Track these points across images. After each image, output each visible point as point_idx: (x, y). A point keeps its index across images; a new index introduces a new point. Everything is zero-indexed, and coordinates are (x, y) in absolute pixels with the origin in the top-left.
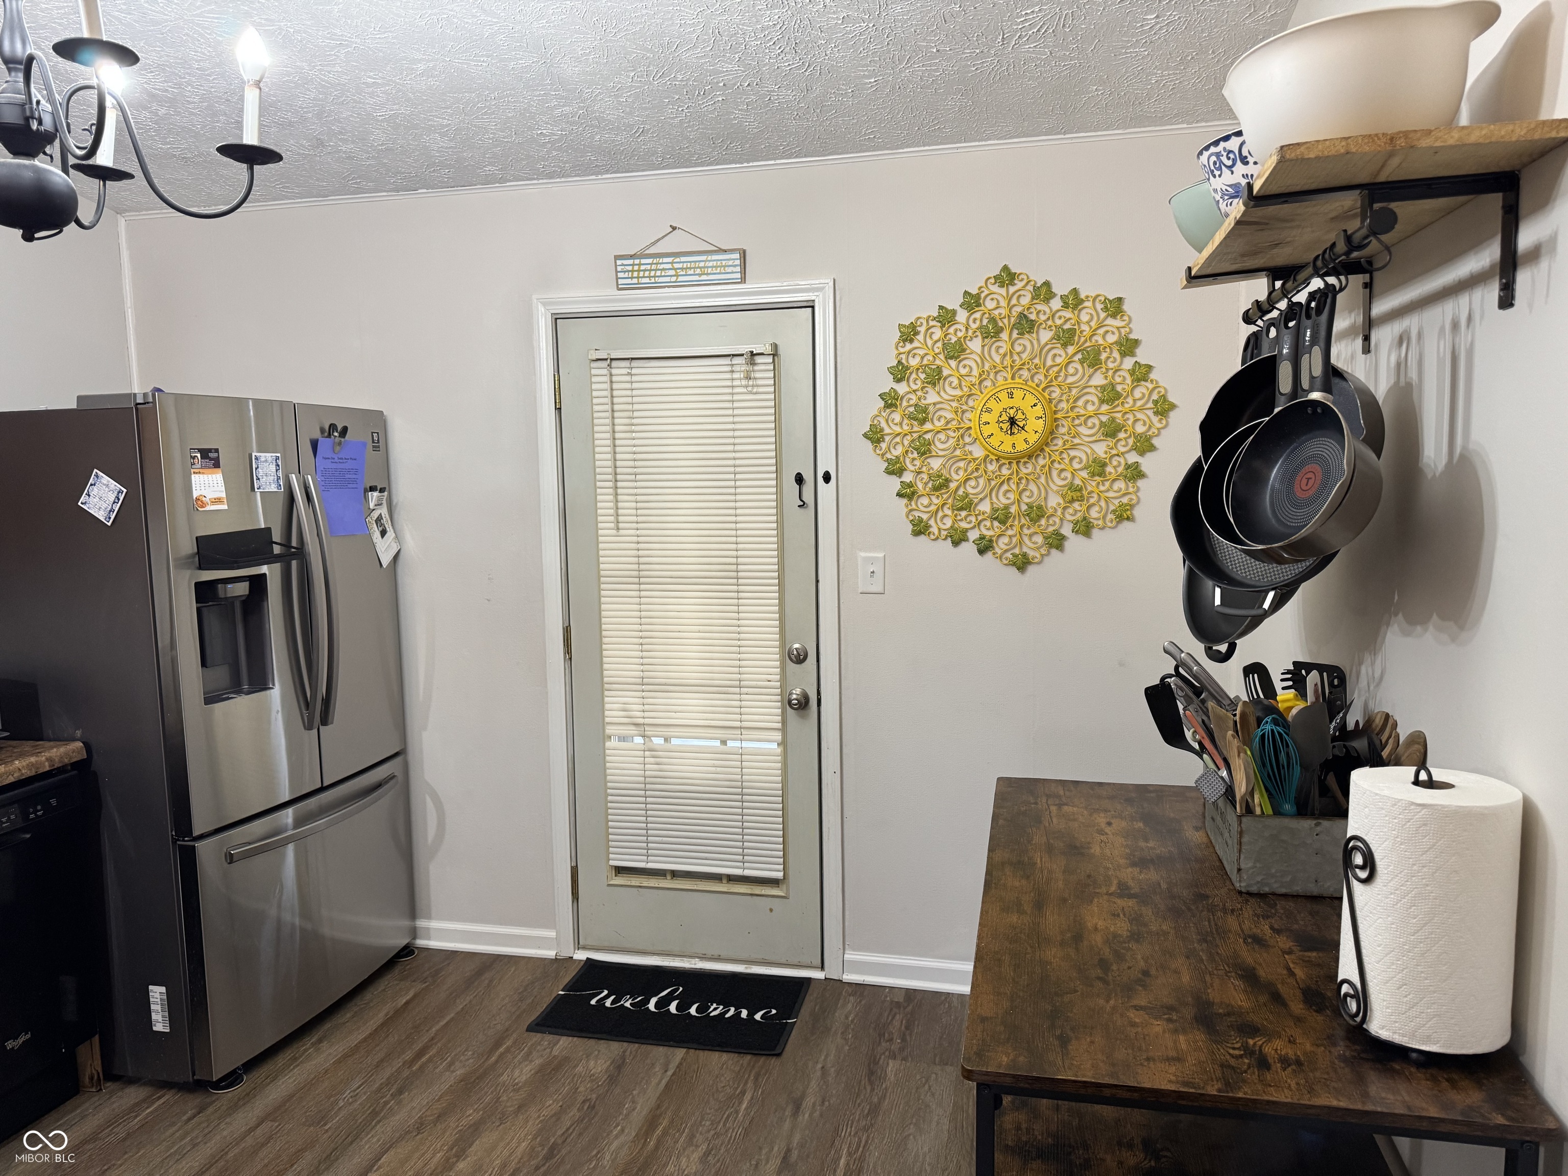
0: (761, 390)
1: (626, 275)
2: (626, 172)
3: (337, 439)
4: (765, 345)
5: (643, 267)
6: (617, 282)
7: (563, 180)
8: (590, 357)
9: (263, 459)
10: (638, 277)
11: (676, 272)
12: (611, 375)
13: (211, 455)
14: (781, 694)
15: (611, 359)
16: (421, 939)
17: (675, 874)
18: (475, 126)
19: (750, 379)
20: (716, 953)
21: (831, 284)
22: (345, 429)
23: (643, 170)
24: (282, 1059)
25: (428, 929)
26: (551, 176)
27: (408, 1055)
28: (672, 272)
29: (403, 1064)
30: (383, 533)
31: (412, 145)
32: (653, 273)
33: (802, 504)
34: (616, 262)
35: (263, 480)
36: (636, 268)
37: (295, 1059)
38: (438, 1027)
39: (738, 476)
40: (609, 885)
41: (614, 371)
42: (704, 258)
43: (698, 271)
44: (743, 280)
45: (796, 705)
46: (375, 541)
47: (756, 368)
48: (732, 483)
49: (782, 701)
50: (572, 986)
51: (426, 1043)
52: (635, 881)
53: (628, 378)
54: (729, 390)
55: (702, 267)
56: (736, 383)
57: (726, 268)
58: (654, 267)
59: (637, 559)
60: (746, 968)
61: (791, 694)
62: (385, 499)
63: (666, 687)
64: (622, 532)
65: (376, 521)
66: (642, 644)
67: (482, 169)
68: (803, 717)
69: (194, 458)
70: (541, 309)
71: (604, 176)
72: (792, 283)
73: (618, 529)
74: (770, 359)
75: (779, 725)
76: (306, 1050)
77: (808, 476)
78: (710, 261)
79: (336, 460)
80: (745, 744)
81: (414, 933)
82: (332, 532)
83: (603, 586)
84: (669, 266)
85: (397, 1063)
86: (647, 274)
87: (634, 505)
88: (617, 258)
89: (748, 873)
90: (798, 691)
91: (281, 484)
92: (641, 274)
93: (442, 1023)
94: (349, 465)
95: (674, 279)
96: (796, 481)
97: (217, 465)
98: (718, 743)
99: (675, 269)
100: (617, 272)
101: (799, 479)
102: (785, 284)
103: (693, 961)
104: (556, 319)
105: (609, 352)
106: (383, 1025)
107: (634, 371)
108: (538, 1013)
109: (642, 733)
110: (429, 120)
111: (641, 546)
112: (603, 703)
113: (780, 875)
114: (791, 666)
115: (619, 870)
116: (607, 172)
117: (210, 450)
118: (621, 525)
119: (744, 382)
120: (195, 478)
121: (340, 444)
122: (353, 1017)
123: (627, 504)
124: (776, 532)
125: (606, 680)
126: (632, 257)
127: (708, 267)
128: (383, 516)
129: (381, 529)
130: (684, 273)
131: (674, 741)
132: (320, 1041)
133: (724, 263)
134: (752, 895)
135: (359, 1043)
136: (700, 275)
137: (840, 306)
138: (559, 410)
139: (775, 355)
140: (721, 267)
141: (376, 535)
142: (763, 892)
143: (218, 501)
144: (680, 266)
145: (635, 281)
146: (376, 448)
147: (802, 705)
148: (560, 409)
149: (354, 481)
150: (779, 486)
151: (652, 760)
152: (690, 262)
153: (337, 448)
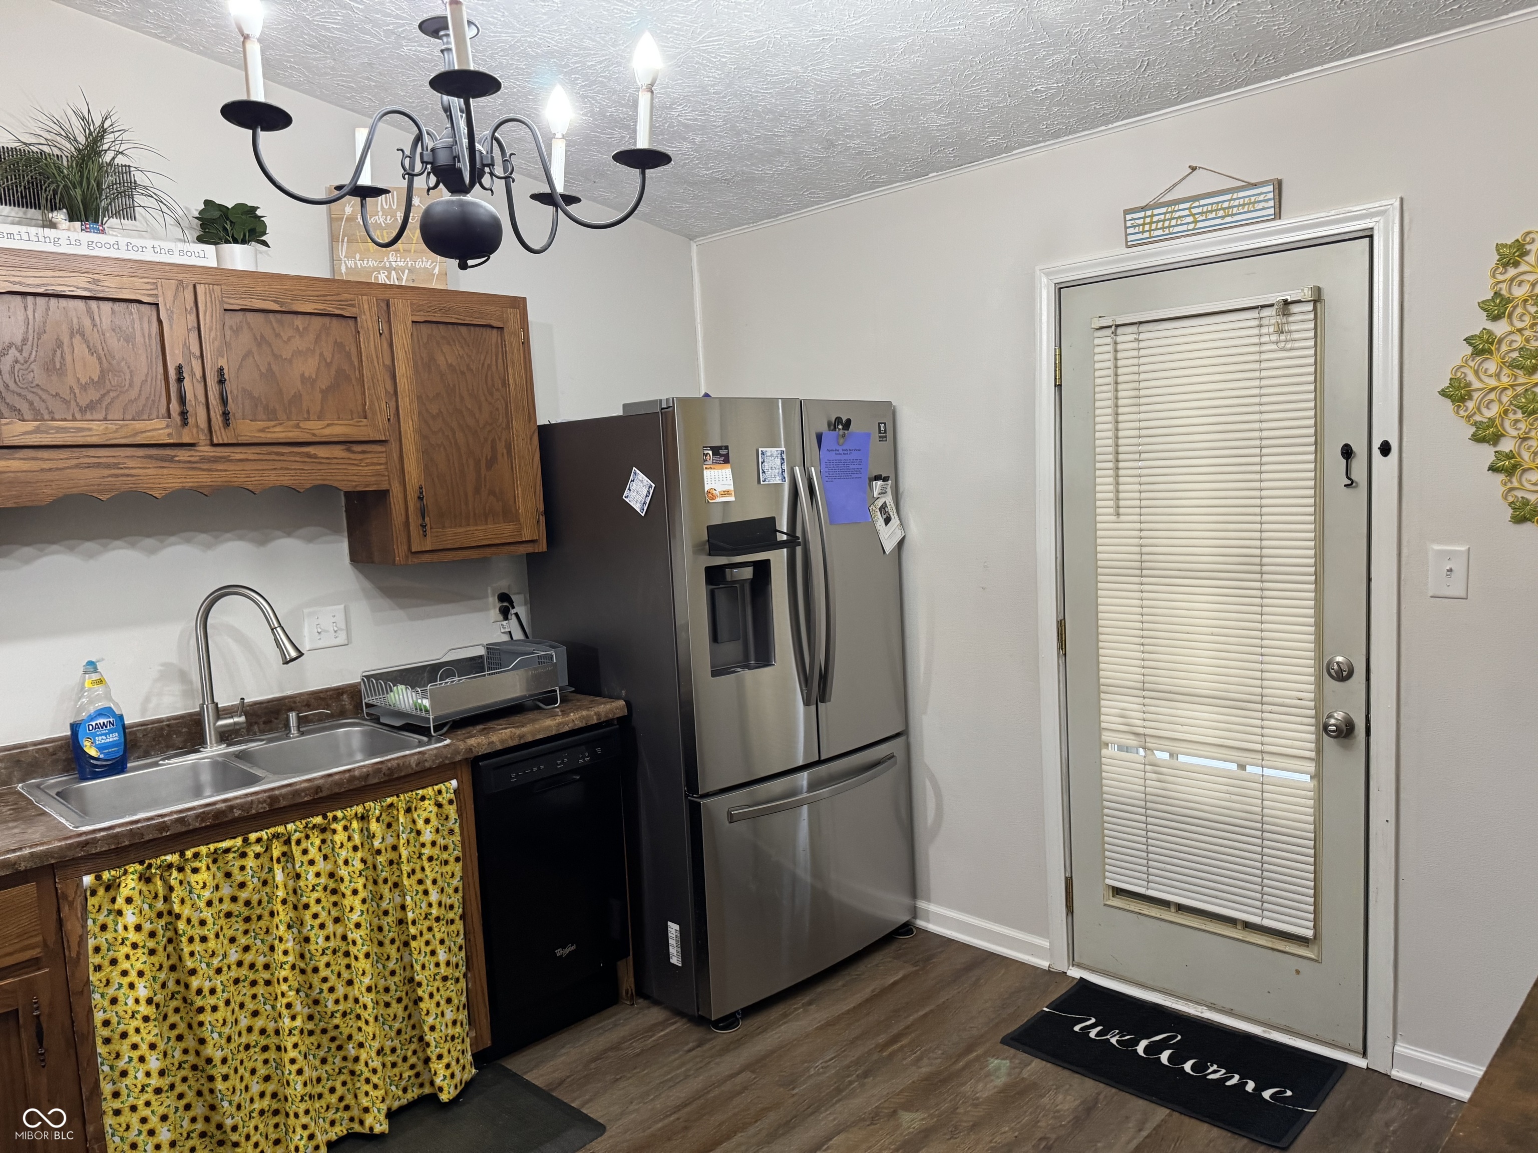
0: (1297, 344)
1: (1137, 230)
2: (1138, 115)
3: (841, 432)
4: (1303, 290)
5: (1155, 219)
6: (1126, 239)
7: (1070, 137)
8: (1093, 326)
9: (768, 454)
10: (1150, 231)
11: (1194, 218)
12: (1116, 343)
13: (722, 452)
14: (1316, 717)
15: (1117, 326)
16: (921, 919)
17: (1180, 908)
18: (968, 96)
19: (1282, 332)
20: (1228, 1006)
21: (1397, 204)
22: (849, 422)
23: (1158, 110)
24: (775, 1013)
25: (927, 911)
26: (1056, 135)
27: (882, 1039)
28: (1191, 219)
29: (875, 1047)
30: (887, 521)
31: (912, 128)
32: (1167, 224)
33: (1349, 482)
34: (1125, 218)
35: (768, 474)
36: (1148, 220)
37: (785, 1015)
38: (916, 1016)
39: (1264, 451)
40: (1105, 905)
41: (1119, 339)
42: (1228, 197)
43: (1221, 213)
44: (1278, 215)
45: (1333, 732)
46: (878, 528)
47: (1291, 319)
48: (1257, 459)
49: (1316, 725)
50: (1056, 1005)
51: (903, 1030)
52: (1135, 906)
53: (1135, 345)
54: (1256, 349)
55: (1226, 208)
56: (1265, 339)
57: (1256, 205)
58: (1168, 216)
59: (1139, 548)
60: (1264, 1031)
61: (1330, 716)
62: (889, 487)
63: (1172, 695)
64: (1122, 518)
65: (880, 509)
66: (1143, 645)
67: (984, 141)
68: (1346, 747)
69: (706, 455)
70: (1044, 280)
71: (1115, 125)
72: (1341, 211)
73: (1118, 514)
74: (1310, 307)
75: (1313, 754)
76: (796, 1009)
77: (1359, 448)
78: (1235, 199)
79: (841, 452)
80: (1267, 772)
81: (914, 912)
82: (832, 521)
83: (1100, 578)
84: (1187, 212)
85: (871, 1044)
86: (1160, 225)
87: (1137, 487)
88: (1126, 212)
89: (1267, 923)
90: (1339, 715)
91: (786, 476)
92: (1154, 226)
93: (921, 1013)
94: (854, 455)
95: (1191, 226)
96: (1343, 454)
97: (726, 460)
98: (1234, 766)
99: (1193, 215)
100: (1126, 228)
101: (1347, 452)
102: (1332, 213)
103: (1200, 1008)
104: (1060, 288)
105: (1114, 318)
106: (867, 1001)
107: (1142, 336)
108: (1018, 1026)
109: (1143, 744)
110: (922, 99)
111: (1144, 534)
112: (1099, 708)
113: (1309, 933)
114: (1331, 685)
115: (1118, 892)
116: (1117, 119)
117: (720, 448)
118: (1122, 510)
119: (1274, 338)
120: (707, 473)
121: (844, 436)
122: (844, 986)
123: (1129, 487)
124: (1313, 517)
125: (1102, 680)
126: (1143, 209)
127: (1233, 207)
128: (888, 504)
129: (885, 516)
130: (1204, 218)
131: (1181, 758)
132: (810, 1003)
133: (1253, 199)
134: (1273, 949)
135: (843, 1014)
136: (1223, 217)
137: (1410, 230)
138: (1059, 386)
139: (1317, 299)
140: (1248, 204)
141: (880, 522)
142: (1287, 949)
143: (726, 493)
144: (1200, 210)
145: (1146, 235)
146: (883, 438)
147: (1345, 731)
148: (1061, 385)
149: (858, 471)
150: (1319, 461)
151: (1154, 776)
152: (1212, 204)
153: (841, 441)
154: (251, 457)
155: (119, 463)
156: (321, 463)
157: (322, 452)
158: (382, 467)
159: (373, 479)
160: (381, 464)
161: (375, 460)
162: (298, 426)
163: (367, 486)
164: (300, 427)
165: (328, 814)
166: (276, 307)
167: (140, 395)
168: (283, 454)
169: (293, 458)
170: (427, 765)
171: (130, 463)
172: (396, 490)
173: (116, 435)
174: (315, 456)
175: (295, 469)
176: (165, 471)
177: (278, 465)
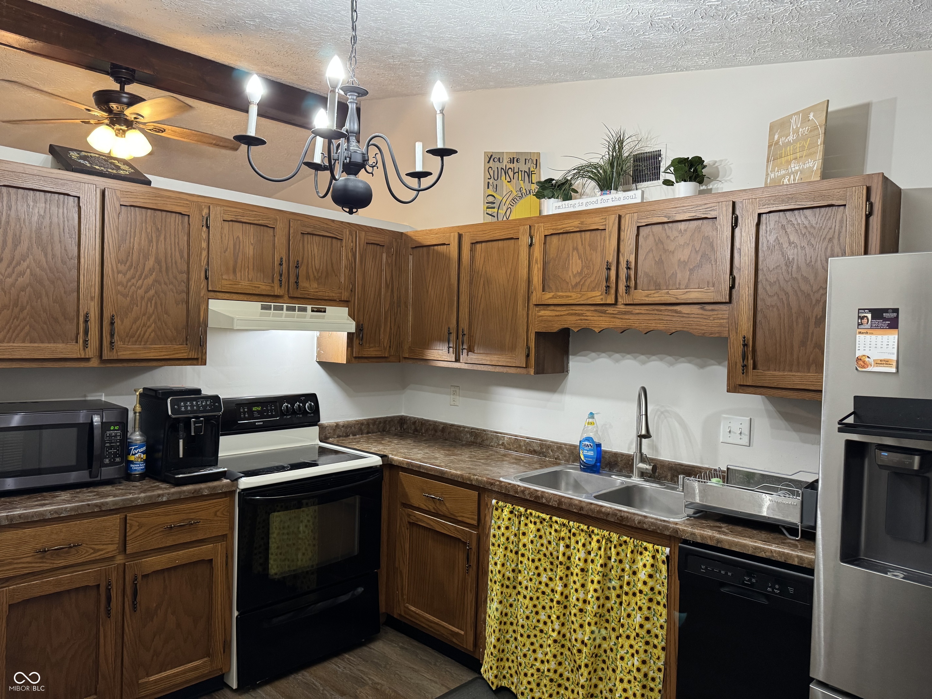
13: (887, 316)
69: (862, 318)
97: (893, 325)
117: (886, 311)
120: (860, 339)
143: (885, 362)
154: (643, 312)
155: (583, 313)
156: (683, 317)
157: (685, 309)
158: (725, 321)
159: (717, 329)
160: (724, 319)
161: (720, 316)
162: (668, 293)
163: (711, 334)
164: (669, 294)
165: (590, 527)
166: (666, 220)
167: (595, 278)
168: (661, 311)
169: (666, 313)
170: (645, 526)
171: (588, 314)
172: (733, 336)
173: (580, 300)
174: (680, 312)
175: (667, 320)
176: (601, 318)
177: (657, 317)
